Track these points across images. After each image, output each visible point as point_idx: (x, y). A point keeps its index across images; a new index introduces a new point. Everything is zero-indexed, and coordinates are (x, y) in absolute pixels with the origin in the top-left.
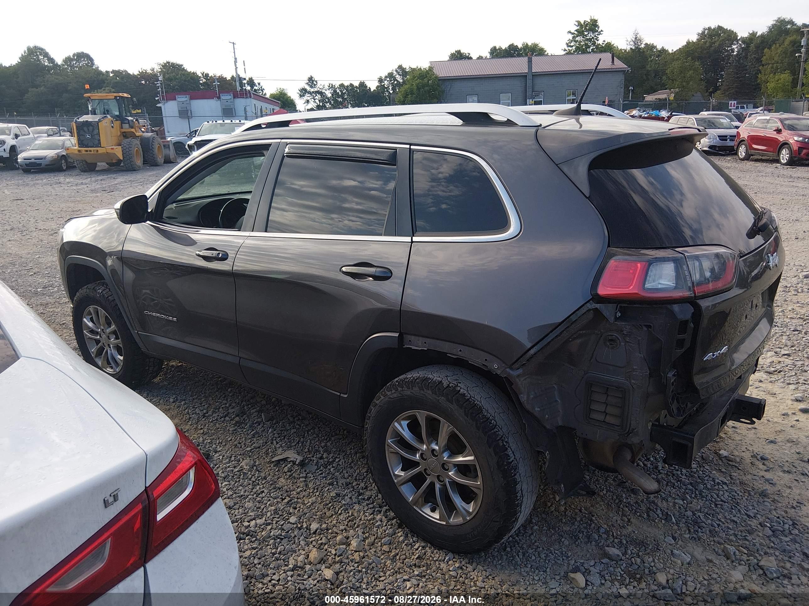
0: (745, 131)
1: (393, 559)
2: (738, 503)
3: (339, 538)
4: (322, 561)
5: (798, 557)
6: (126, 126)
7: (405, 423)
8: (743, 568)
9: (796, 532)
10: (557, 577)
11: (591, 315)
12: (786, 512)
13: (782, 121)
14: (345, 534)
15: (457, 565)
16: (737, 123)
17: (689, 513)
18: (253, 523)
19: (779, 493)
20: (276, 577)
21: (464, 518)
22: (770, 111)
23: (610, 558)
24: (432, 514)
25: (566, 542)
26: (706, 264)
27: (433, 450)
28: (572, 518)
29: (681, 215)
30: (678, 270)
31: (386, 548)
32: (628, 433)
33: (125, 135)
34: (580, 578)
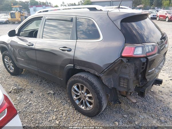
0: (159, 14)
1: (73, 118)
2: (155, 103)
3: (61, 113)
4: (56, 119)
5: (169, 117)
6: (21, 13)
7: (76, 86)
8: (156, 120)
9: (168, 110)
10: (112, 123)
11: (120, 61)
12: (166, 105)
13: (167, 12)
14: (62, 112)
15: (88, 120)
16: (157, 12)
17: (144, 106)
18: (41, 109)
19: (165, 100)
20: (45, 123)
21: (90, 109)
22: (164, 9)
23: (125, 118)
24: (83, 107)
25: (114, 113)
26: (150, 47)
27: (82, 93)
28: (116, 107)
29: (144, 34)
30: (143, 49)
31: (72, 115)
32: (129, 90)
33: (21, 15)
34: (117, 123)
